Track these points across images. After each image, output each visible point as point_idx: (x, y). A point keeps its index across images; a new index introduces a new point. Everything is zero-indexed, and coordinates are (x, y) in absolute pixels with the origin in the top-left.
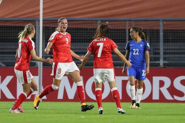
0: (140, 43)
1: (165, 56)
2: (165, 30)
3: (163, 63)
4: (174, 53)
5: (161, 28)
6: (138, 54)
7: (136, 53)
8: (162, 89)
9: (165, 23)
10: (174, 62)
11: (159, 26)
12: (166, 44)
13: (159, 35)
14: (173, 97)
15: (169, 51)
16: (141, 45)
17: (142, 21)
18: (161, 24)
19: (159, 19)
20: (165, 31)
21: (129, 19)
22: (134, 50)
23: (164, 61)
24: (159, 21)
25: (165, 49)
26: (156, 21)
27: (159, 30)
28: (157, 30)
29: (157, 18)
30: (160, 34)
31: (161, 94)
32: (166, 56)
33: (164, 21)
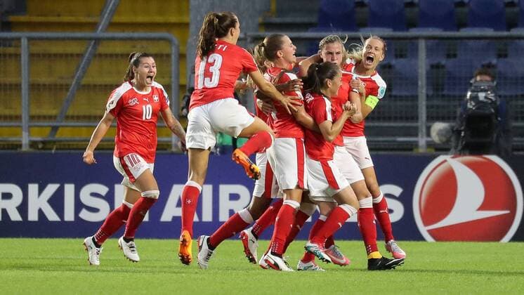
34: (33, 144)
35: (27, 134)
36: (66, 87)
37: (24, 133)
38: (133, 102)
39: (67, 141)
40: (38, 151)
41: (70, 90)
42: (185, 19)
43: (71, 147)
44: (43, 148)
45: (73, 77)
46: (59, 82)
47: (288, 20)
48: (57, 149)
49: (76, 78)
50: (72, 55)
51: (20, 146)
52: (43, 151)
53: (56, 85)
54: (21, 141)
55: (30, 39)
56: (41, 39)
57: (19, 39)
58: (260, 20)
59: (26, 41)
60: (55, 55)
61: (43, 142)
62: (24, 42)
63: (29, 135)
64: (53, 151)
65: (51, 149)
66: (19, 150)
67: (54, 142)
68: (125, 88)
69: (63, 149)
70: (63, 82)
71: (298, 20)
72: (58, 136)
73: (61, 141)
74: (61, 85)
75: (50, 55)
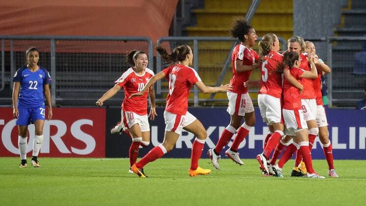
0: (38, 73)
1: (58, 90)
2: (58, 53)
3: (56, 101)
4: (72, 86)
5: (53, 51)
6: (37, 89)
7: (33, 86)
8: (53, 138)
9: (58, 43)
10: (73, 99)
11: (49, 47)
12: (60, 73)
13: (50, 60)
14: (70, 150)
15: (64, 83)
16: (41, 76)
17: (25, 39)
18: (53, 44)
19: (49, 37)
20: (59, 55)
21: (5, 37)
22: (30, 83)
23: (56, 97)
24: (49, 39)
25: (59, 81)
26: (46, 39)
27: (50, 53)
28: (47, 53)
29: (47, 36)
30: (51, 58)
31: (52, 145)
32: (60, 90)
33: (56, 40)
34: (201, 103)
35: (197, 97)
36: (221, 69)
37: (195, 96)
38: (134, 80)
39: (219, 101)
40: (203, 107)
41: (223, 71)
42: (291, 29)
43: (223, 105)
44: (206, 106)
45: (224, 63)
46: (216, 66)
47: (352, 29)
48: (215, 106)
49: (226, 64)
50: (224, 50)
51: (193, 104)
52: (207, 107)
53: (214, 68)
54: (193, 101)
55: (199, 41)
56: (206, 41)
57: (192, 41)
58: (335, 30)
59: (197, 41)
60: (214, 50)
61: (207, 102)
62: (195, 42)
63: (198, 98)
64: (212, 107)
65: (211, 106)
66: (192, 106)
67: (213, 102)
68: (130, 71)
69: (219, 106)
70: (219, 66)
71: (358, 29)
72: (215, 98)
73: (217, 101)
74: (217, 68)
75: (211, 50)
